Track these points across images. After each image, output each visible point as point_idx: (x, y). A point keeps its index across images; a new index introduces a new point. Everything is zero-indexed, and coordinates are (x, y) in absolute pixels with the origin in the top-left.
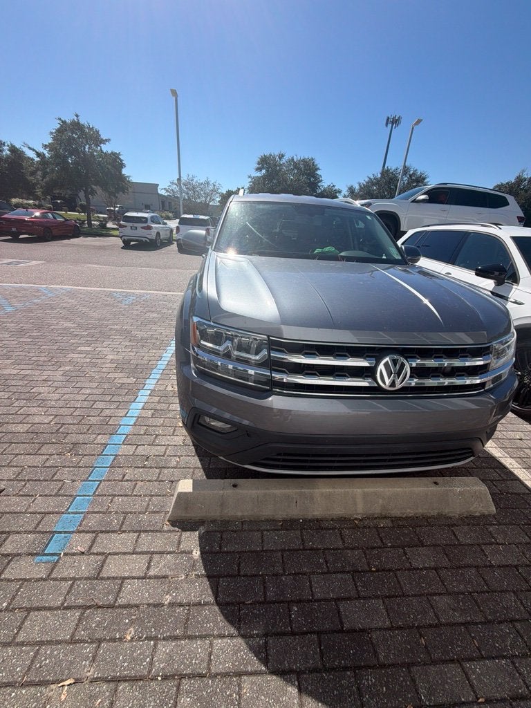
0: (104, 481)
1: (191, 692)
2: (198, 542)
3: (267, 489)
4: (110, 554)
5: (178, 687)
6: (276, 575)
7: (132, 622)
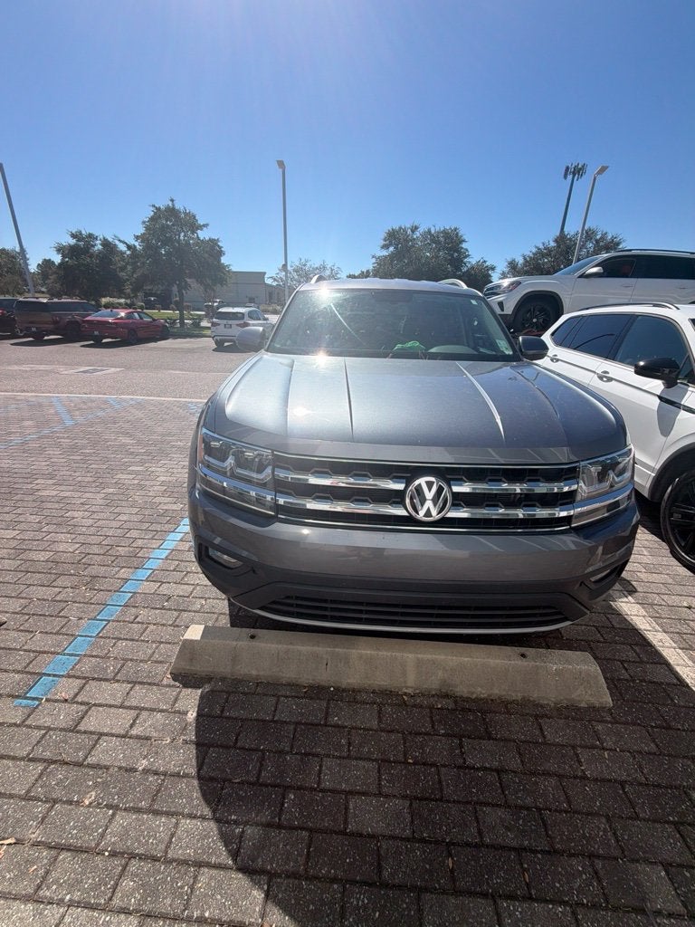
0: (113, 621)
1: (137, 876)
2: (197, 702)
3: (291, 643)
4: (95, 705)
5: (124, 868)
6: (281, 752)
7: (96, 785)
